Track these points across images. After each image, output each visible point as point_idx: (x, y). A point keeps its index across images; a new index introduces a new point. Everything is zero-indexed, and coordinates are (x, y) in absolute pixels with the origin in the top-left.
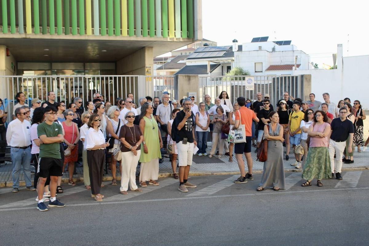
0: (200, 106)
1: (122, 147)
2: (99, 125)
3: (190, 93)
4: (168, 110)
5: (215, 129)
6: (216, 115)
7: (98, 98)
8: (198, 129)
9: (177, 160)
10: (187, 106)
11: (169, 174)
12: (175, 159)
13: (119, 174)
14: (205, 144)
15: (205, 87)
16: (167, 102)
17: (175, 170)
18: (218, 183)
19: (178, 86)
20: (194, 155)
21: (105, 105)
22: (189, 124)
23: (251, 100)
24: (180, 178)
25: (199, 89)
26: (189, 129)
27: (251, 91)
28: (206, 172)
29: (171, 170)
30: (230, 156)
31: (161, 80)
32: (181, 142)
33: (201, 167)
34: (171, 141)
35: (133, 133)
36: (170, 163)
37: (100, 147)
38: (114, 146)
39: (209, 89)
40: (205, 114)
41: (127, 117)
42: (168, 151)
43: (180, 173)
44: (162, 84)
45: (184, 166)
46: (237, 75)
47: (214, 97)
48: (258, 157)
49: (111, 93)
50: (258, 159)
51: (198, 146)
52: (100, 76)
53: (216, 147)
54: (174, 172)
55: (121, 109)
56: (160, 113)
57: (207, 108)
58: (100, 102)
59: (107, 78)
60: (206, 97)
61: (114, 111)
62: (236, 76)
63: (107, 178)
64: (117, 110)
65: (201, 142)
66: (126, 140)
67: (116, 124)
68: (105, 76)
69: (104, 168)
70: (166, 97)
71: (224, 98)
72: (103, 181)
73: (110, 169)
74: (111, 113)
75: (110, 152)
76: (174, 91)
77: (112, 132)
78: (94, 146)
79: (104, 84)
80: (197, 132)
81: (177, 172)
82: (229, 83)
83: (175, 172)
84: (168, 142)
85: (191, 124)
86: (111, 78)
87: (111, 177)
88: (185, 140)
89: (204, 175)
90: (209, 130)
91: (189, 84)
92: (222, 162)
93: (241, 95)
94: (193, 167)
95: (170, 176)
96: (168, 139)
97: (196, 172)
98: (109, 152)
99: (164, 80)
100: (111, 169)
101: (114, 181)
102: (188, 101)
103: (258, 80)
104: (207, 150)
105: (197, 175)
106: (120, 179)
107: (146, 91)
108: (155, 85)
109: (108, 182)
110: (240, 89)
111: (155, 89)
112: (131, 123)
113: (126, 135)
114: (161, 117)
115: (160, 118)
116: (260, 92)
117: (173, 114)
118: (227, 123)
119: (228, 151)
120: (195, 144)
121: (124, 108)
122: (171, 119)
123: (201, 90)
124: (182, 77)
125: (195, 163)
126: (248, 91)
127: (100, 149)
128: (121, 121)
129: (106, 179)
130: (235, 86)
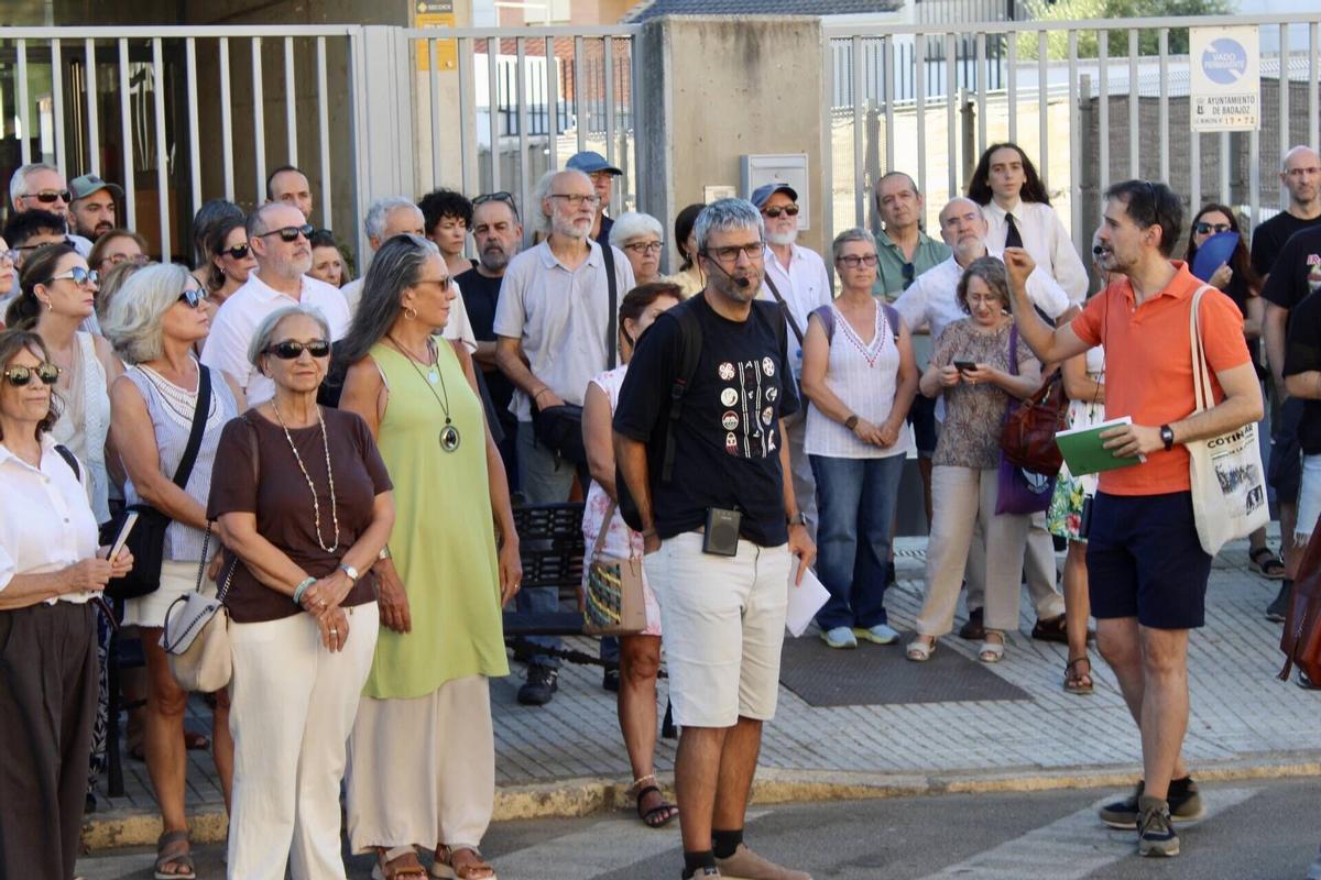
0: (838, 259)
1: (232, 588)
2: (42, 413)
3: (754, 161)
4: (587, 293)
5: (949, 440)
6: (960, 325)
7: (47, 206)
8: (825, 440)
9: (660, 683)
10: (728, 264)
11: (597, 787)
12: (647, 669)
13: (211, 794)
14: (879, 552)
15: (872, 116)
16: (576, 231)
17: (645, 755)
18: (980, 857)
19: (661, 104)
20: (789, 641)
21: (95, 262)
22: (751, 403)
23: (1236, 211)
24: (683, 815)
25: (829, 129)
26: (755, 443)
27: (1238, 139)
28: (887, 773)
29: (615, 756)
30: (1073, 649)
31: (528, 59)
32: (689, 541)
33: (850, 730)
34: (610, 537)
35: (319, 475)
36: (611, 703)
37: (57, 586)
38: (164, 579)
39: (903, 128)
40: (880, 318)
41: (272, 351)
42: (593, 615)
43: (681, 786)
44: (536, 94)
45: (715, 730)
46: (1126, 13)
47: (946, 187)
48: (1291, 647)
49: (145, 167)
50: (1294, 669)
51: (825, 575)
52: (55, 33)
53: (959, 577)
54: (637, 774)
55: (223, 292)
56: (526, 319)
57: (895, 274)
58: (60, 239)
59: (107, 52)
60: (887, 189)
61: (158, 308)
62: (1117, 23)
63: (117, 825)
64: (183, 298)
65: (844, 538)
66: (262, 529)
67: (174, 406)
68: (90, 33)
69: (94, 744)
70: (568, 197)
71: (1004, 200)
72: (86, 852)
73: (141, 759)
74: (137, 323)
75: (135, 627)
76: (631, 142)
77: (152, 469)
78: (10, 576)
79: (84, 96)
80: (816, 461)
81: (660, 771)
82: (1059, 81)
83: (649, 777)
84: (589, 542)
85: (765, 404)
86: (140, 50)
87: (148, 819)
88: (724, 526)
89: (872, 793)
90: (907, 445)
91: (751, 88)
92: (1015, 693)
93: (1158, 169)
94: (787, 736)
95: (606, 806)
96: (593, 519)
97: (805, 776)
98: (128, 620)
99: (558, 60)
100: (142, 753)
101: (173, 846)
102: (732, 227)
103: (1292, 45)
104: (893, 599)
105: (815, 798)
106: (220, 834)
107: (416, 144)
108: (482, 99)
109: (121, 860)
110: (1150, 124)
111: (483, 133)
112: (298, 399)
113: (260, 490)
114: (536, 348)
115: (528, 354)
116: (1308, 145)
117: (628, 322)
118: (1043, 391)
119: (1057, 608)
120: (800, 555)
121: (243, 281)
122: (611, 365)
123: (843, 137)
124: (697, 37)
125: (800, 705)
126: (1210, 140)
127: (52, 601)
128: (216, 382)
129: (113, 833)
130: (1113, 98)
